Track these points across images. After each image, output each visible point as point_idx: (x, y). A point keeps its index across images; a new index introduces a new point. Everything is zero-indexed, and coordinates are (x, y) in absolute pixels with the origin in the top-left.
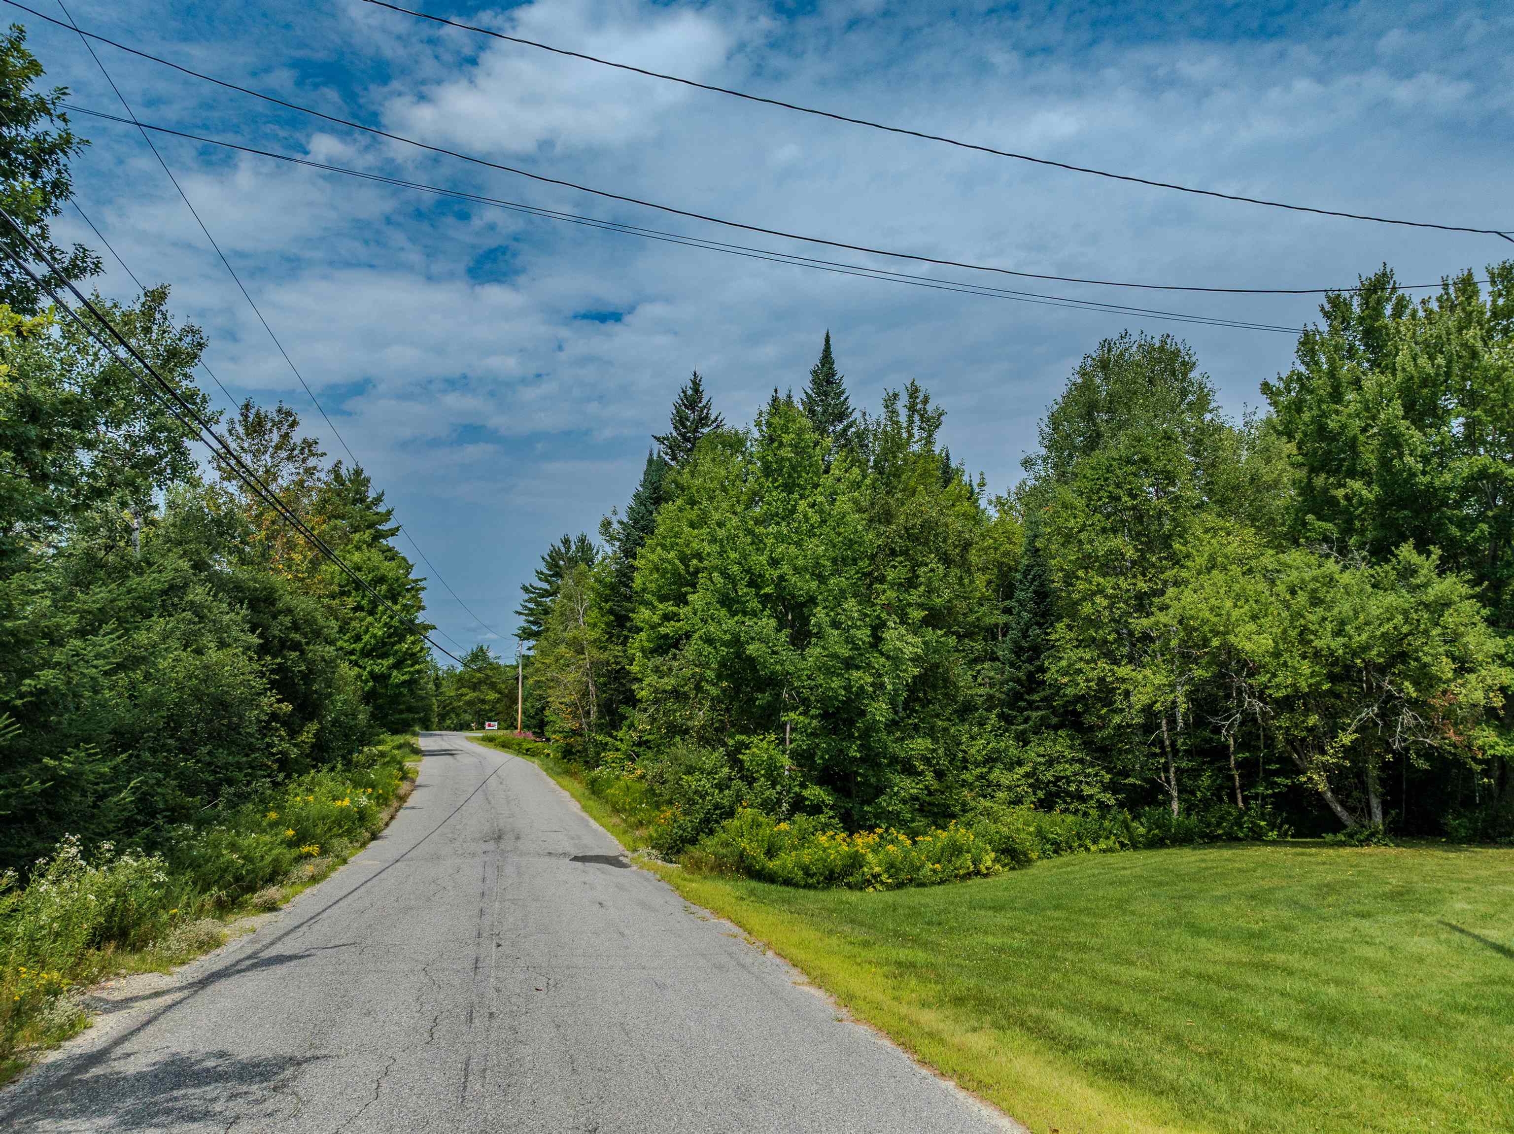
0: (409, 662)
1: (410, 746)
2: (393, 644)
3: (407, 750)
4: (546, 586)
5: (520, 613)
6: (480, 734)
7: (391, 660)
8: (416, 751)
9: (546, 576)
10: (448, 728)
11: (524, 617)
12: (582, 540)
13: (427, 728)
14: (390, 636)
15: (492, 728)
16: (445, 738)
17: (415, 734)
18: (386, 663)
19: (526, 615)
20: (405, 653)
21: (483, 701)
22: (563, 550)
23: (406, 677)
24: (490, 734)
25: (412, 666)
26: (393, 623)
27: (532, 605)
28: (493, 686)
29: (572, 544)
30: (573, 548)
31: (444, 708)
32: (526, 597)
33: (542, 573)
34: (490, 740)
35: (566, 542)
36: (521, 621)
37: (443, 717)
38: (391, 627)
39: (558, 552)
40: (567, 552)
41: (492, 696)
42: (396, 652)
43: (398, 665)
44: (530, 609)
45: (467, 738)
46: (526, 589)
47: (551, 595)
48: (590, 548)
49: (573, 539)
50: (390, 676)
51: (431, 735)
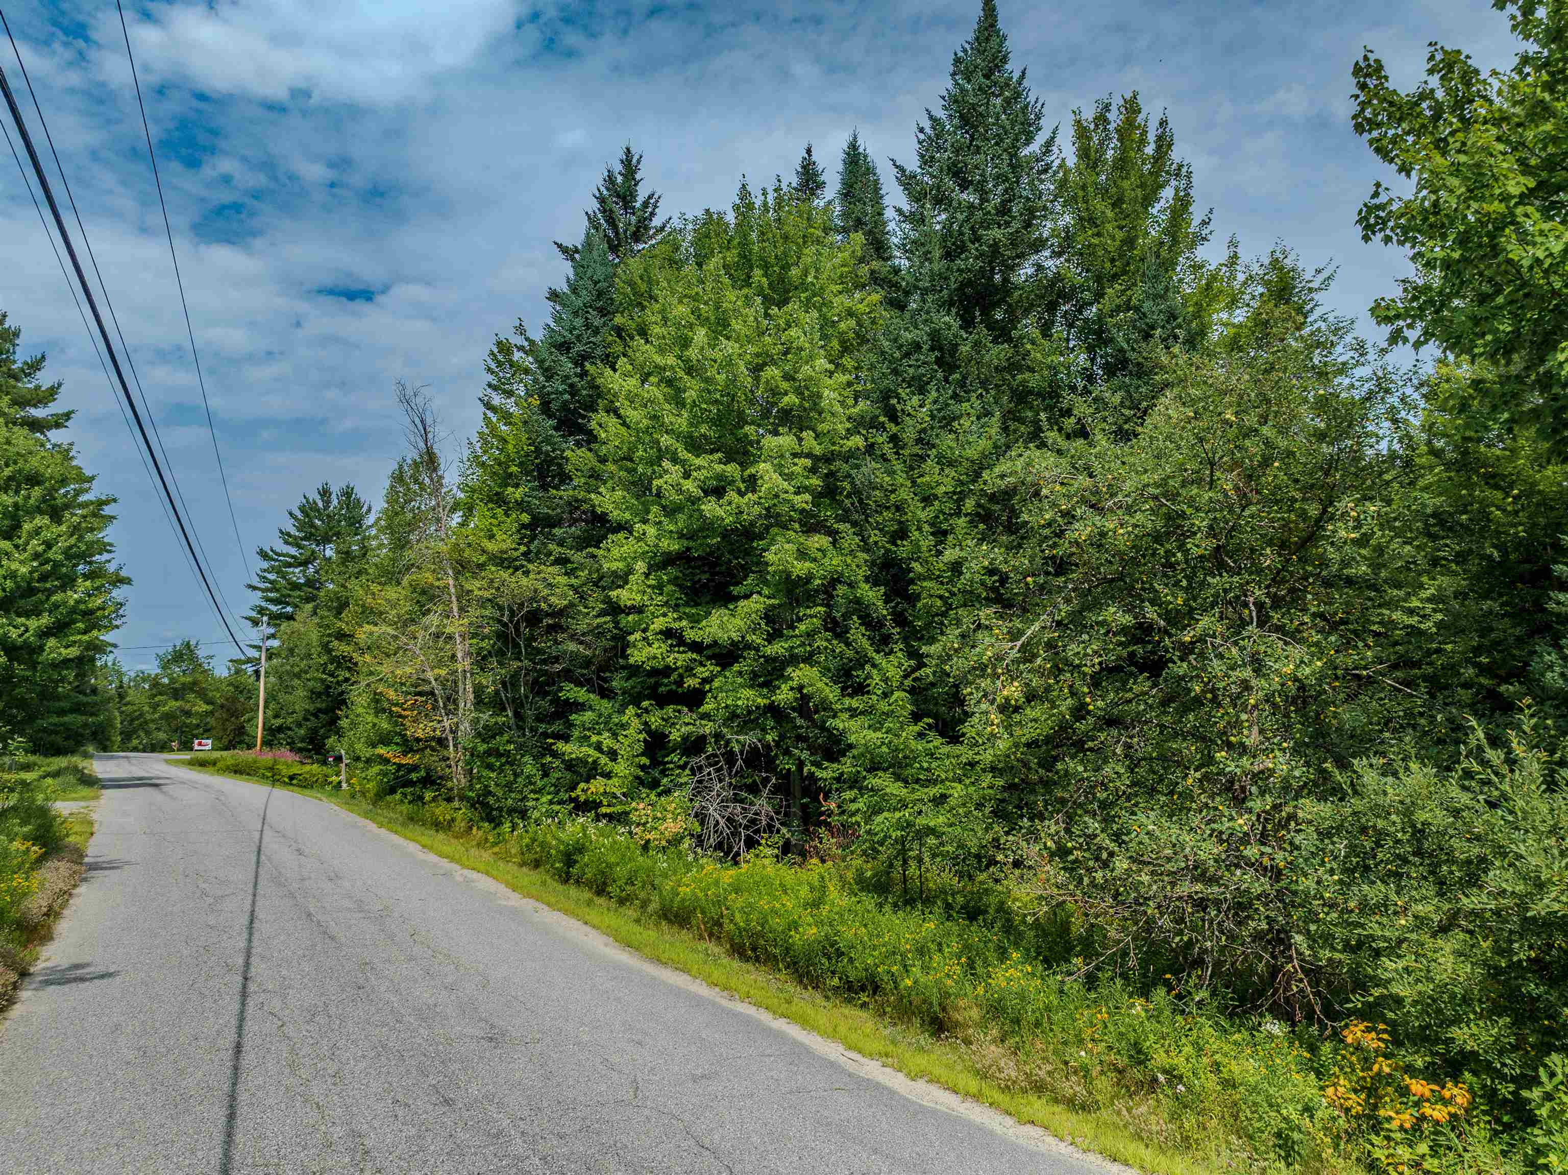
0: (80, 625)
1: (76, 770)
2: (50, 592)
3: (72, 779)
4: (293, 551)
5: (255, 588)
6: (186, 756)
7: (45, 620)
8: (89, 781)
9: (295, 538)
10: (135, 749)
11: (260, 594)
12: (348, 493)
13: (105, 749)
14: (44, 578)
15: (205, 746)
16: (134, 761)
17: (86, 755)
18: (33, 624)
19: (263, 590)
20: (73, 610)
21: (188, 714)
22: (320, 504)
23: (73, 652)
24: (201, 755)
25: (85, 632)
26: (50, 555)
27: (272, 577)
28: (203, 695)
29: (334, 497)
30: (335, 502)
31: (132, 720)
32: (265, 565)
33: (289, 535)
34: (202, 764)
35: (325, 493)
36: (256, 598)
37: (127, 736)
38: (47, 561)
39: (313, 507)
40: (326, 507)
41: (203, 707)
42: (56, 606)
43: (59, 629)
44: (271, 582)
45: (167, 761)
46: (264, 555)
47: (300, 565)
48: (358, 504)
49: (335, 489)
50: (41, 648)
51: (112, 758)
